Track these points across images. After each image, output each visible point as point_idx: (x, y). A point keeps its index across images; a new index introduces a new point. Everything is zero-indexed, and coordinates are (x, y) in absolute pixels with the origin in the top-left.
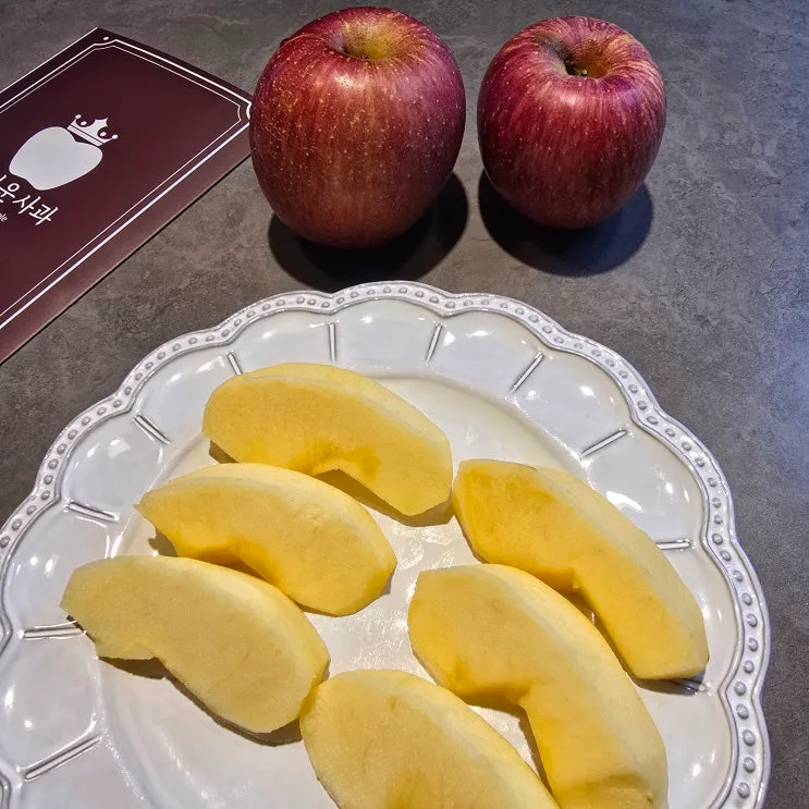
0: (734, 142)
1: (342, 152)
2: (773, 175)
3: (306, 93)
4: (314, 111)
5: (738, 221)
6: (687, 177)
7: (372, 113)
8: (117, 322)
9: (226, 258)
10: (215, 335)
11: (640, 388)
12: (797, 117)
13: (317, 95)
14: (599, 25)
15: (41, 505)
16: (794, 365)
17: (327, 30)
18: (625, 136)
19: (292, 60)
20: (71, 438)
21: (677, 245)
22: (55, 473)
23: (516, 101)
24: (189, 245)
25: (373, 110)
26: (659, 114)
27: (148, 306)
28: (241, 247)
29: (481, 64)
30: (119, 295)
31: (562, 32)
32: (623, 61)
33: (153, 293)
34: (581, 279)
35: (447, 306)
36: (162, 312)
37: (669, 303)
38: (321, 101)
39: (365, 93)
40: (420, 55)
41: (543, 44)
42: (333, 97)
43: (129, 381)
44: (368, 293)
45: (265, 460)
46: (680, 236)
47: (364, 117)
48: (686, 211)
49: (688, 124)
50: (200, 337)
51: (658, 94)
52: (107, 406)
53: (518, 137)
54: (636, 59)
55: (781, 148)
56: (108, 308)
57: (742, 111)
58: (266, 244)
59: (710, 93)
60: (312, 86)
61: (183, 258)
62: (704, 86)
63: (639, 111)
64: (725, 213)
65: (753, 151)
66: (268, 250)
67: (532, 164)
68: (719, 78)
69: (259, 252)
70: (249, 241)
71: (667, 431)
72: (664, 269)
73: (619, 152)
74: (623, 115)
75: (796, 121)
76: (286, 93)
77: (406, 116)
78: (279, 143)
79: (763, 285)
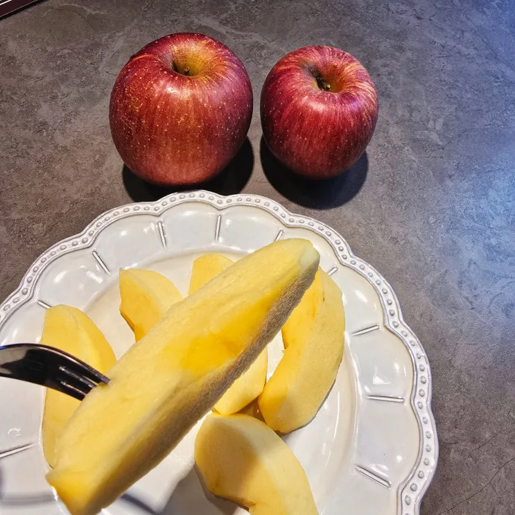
0: (418, 119)
1: (172, 140)
2: (440, 143)
3: (148, 100)
4: (154, 113)
5: (418, 174)
6: (389, 142)
7: (192, 116)
8: (19, 236)
9: (93, 191)
12: (455, 104)
13: (156, 103)
14: (338, 55)
16: (446, 272)
17: (162, 52)
18: (353, 133)
19: (139, 76)
21: (382, 189)
23: (285, 106)
24: (68, 180)
25: (193, 113)
26: (373, 117)
27: (41, 224)
28: (104, 182)
29: (263, 54)
30: (19, 217)
31: (315, 58)
32: (352, 82)
33: (44, 215)
34: (323, 211)
36: (51, 230)
37: (375, 229)
38: (158, 107)
39: (188, 102)
40: (224, 74)
41: (303, 67)
42: (167, 104)
46: (383, 183)
47: (187, 118)
48: (388, 165)
49: (391, 106)
51: (373, 104)
53: (286, 129)
54: (361, 81)
55: (445, 124)
56: (13, 225)
57: (424, 97)
58: (121, 181)
59: (405, 84)
60: (152, 97)
61: (64, 190)
62: (402, 78)
63: (361, 117)
64: (411, 169)
65: (429, 126)
66: (123, 186)
67: (295, 147)
68: (411, 74)
69: (117, 187)
70: (109, 178)
72: (374, 206)
73: (349, 142)
74: (352, 120)
75: (455, 106)
76: (134, 99)
77: (215, 117)
78: (130, 130)
79: (431, 218)
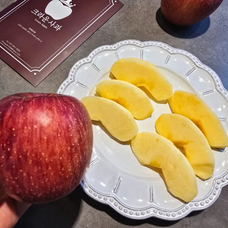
10: (112, 47)
11: (219, 81)
15: (70, 81)
20: (77, 66)
22: (73, 74)
35: (172, 51)
43: (91, 55)
44: (152, 44)
45: (125, 80)
50: (109, 47)
52: (85, 60)
71: (224, 93)
